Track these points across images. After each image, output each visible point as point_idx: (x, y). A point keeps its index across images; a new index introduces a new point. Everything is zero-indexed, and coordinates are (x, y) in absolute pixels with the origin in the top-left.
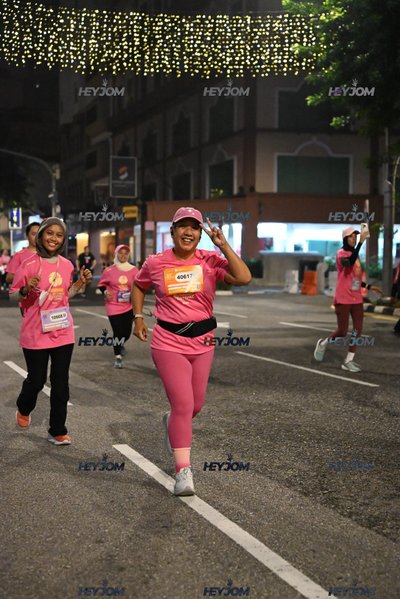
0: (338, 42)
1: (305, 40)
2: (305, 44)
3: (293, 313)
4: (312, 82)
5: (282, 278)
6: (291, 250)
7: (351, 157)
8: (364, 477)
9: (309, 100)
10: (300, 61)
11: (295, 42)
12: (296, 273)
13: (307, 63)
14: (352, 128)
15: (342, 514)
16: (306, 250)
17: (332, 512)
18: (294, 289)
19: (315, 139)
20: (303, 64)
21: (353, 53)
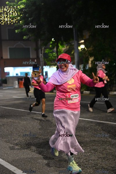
0: (23, 15)
1: (14, 14)
2: (14, 15)
3: (17, 94)
4: (17, 26)
5: (13, 83)
6: (15, 75)
7: (30, 47)
8: (38, 140)
9: (16, 31)
10: (13, 20)
11: (11, 14)
12: (17, 82)
13: (15, 20)
14: (30, 39)
15: (32, 151)
16: (19, 75)
17: (29, 151)
18: (17, 86)
19: (19, 42)
20: (14, 21)
21: (28, 18)
